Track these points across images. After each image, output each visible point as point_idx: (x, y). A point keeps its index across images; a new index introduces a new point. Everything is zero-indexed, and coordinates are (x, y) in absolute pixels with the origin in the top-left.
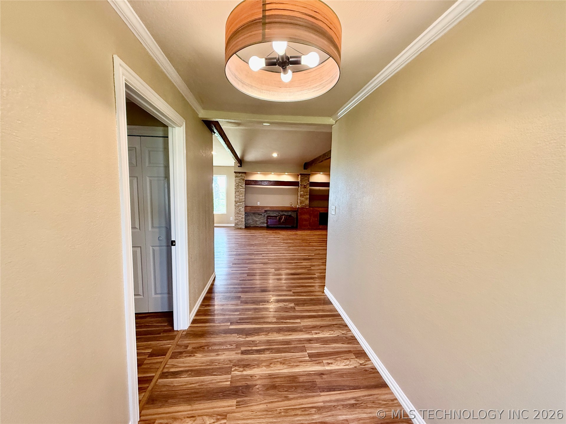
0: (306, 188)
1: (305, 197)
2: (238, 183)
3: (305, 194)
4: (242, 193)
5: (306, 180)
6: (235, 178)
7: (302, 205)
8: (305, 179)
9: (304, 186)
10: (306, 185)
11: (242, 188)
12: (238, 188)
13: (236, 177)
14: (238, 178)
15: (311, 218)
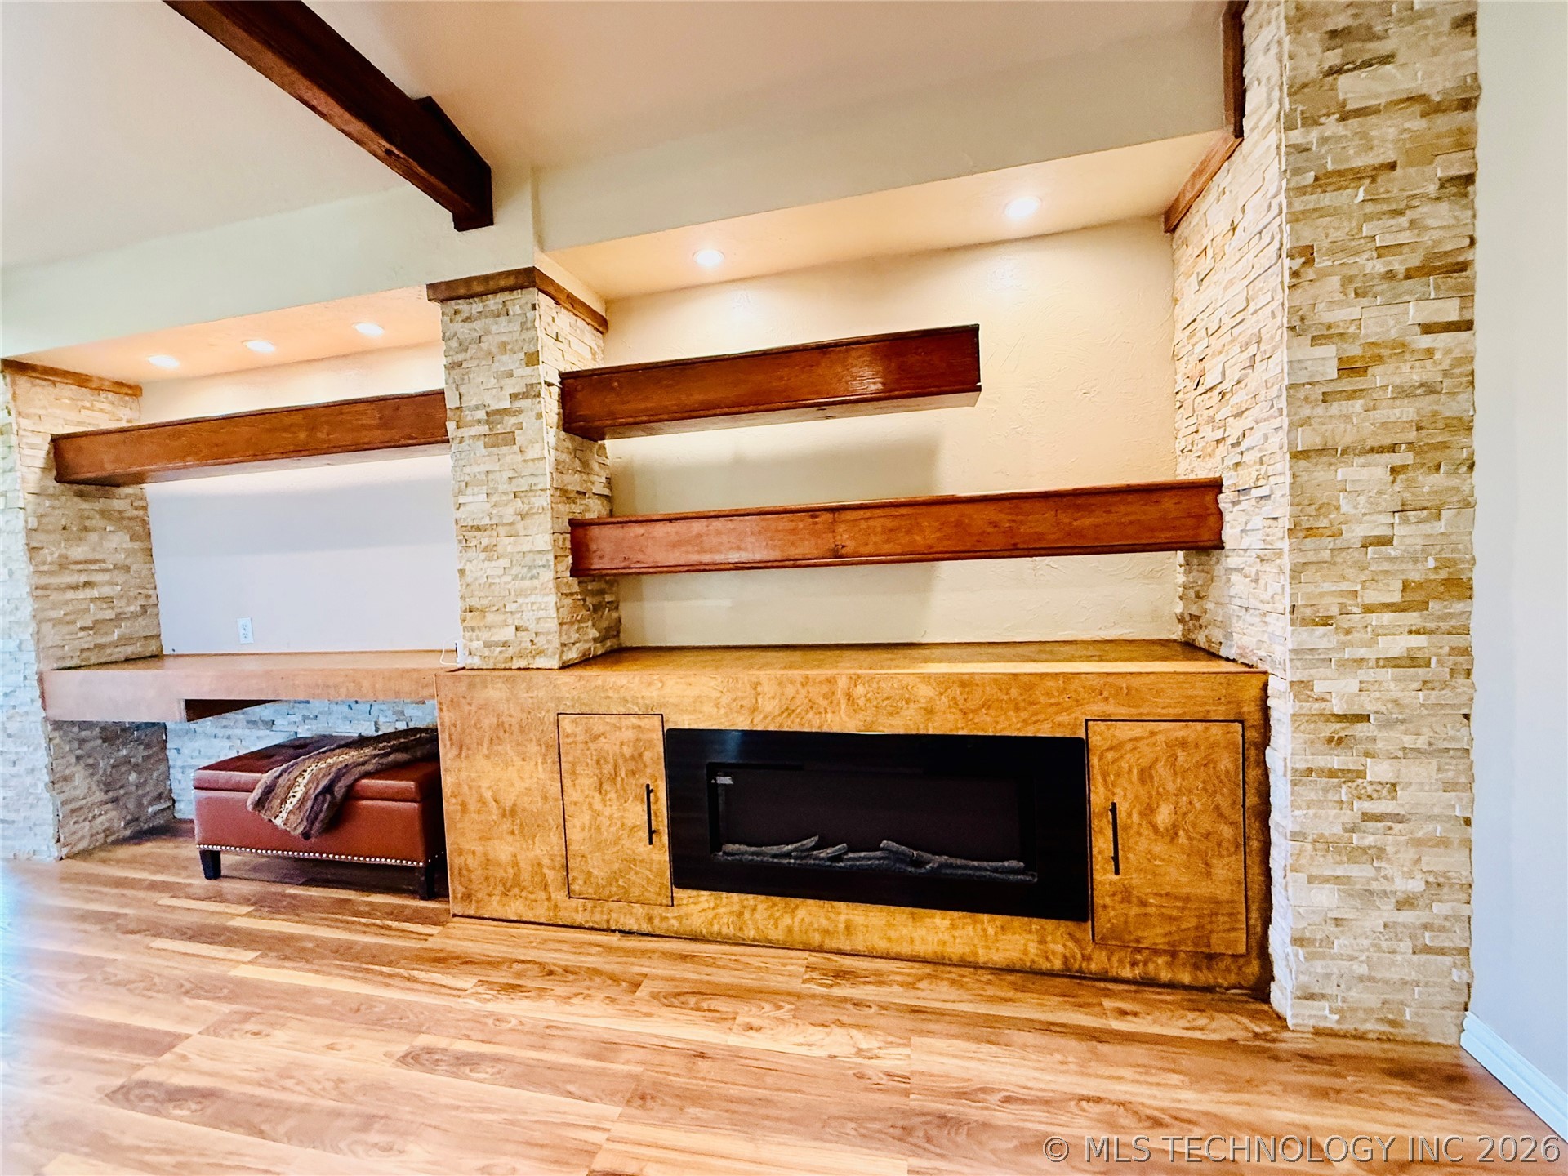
0: (509, 439)
1: (506, 544)
3: (509, 512)
5: (503, 347)
7: (487, 645)
8: (489, 343)
9: (493, 416)
10: (506, 404)
15: (569, 790)
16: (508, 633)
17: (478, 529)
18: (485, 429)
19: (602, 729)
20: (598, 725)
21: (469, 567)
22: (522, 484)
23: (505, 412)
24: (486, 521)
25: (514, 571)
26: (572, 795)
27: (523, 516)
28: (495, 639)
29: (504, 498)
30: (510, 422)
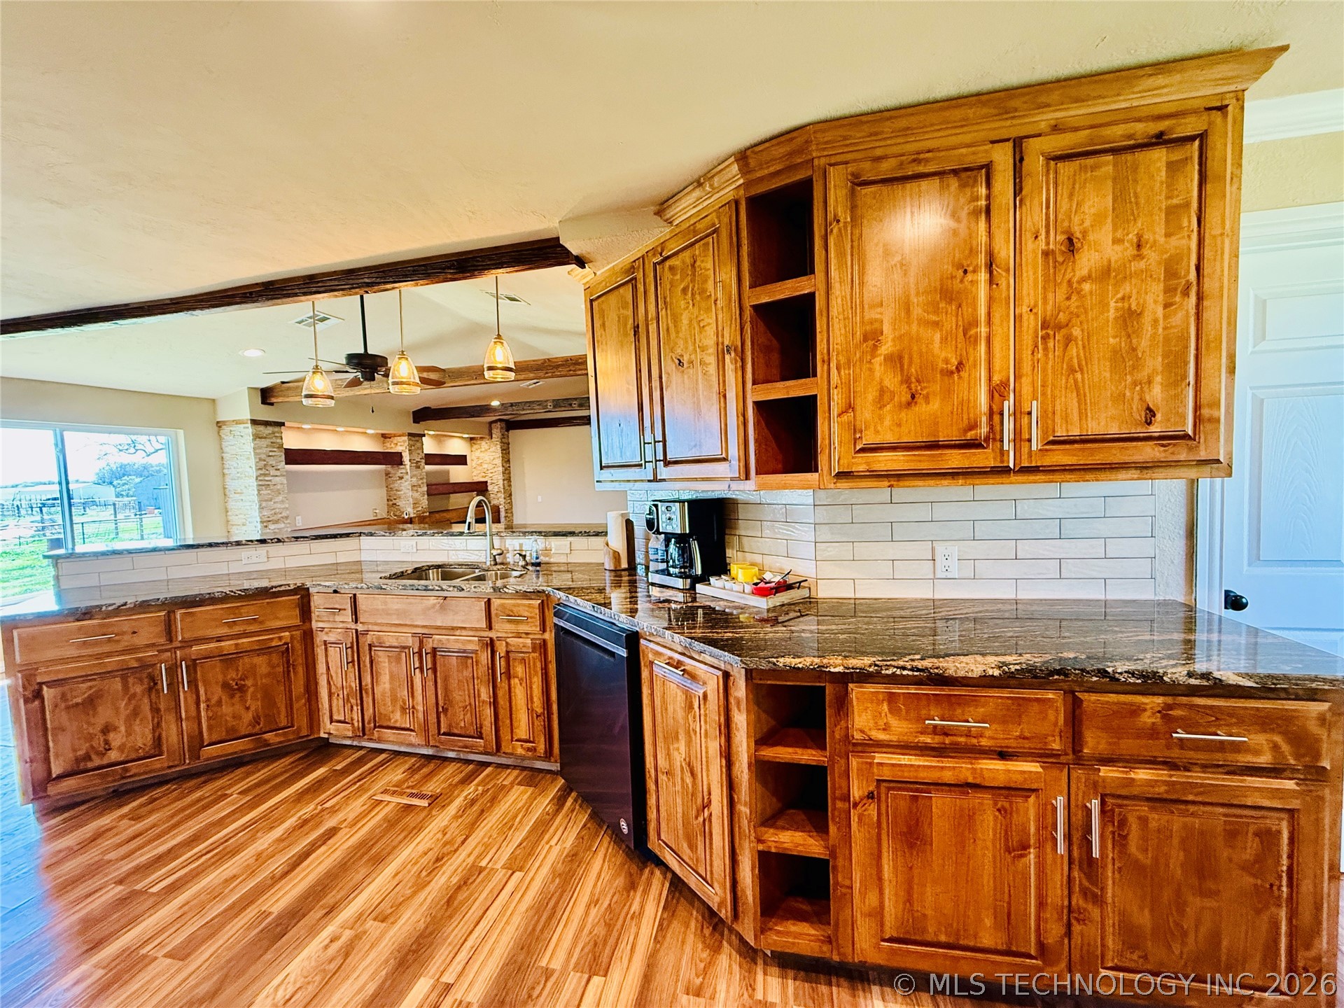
0: (419, 467)
1: (419, 490)
2: (263, 456)
4: (278, 490)
5: (418, 448)
6: (254, 439)
7: (417, 512)
8: (415, 446)
11: (278, 473)
12: (265, 475)
13: (257, 437)
14: (264, 443)
17: (414, 486)
18: (415, 463)
21: (411, 494)
22: (422, 476)
23: (419, 460)
24: (416, 484)
25: (421, 495)
27: (422, 481)
30: (419, 462)
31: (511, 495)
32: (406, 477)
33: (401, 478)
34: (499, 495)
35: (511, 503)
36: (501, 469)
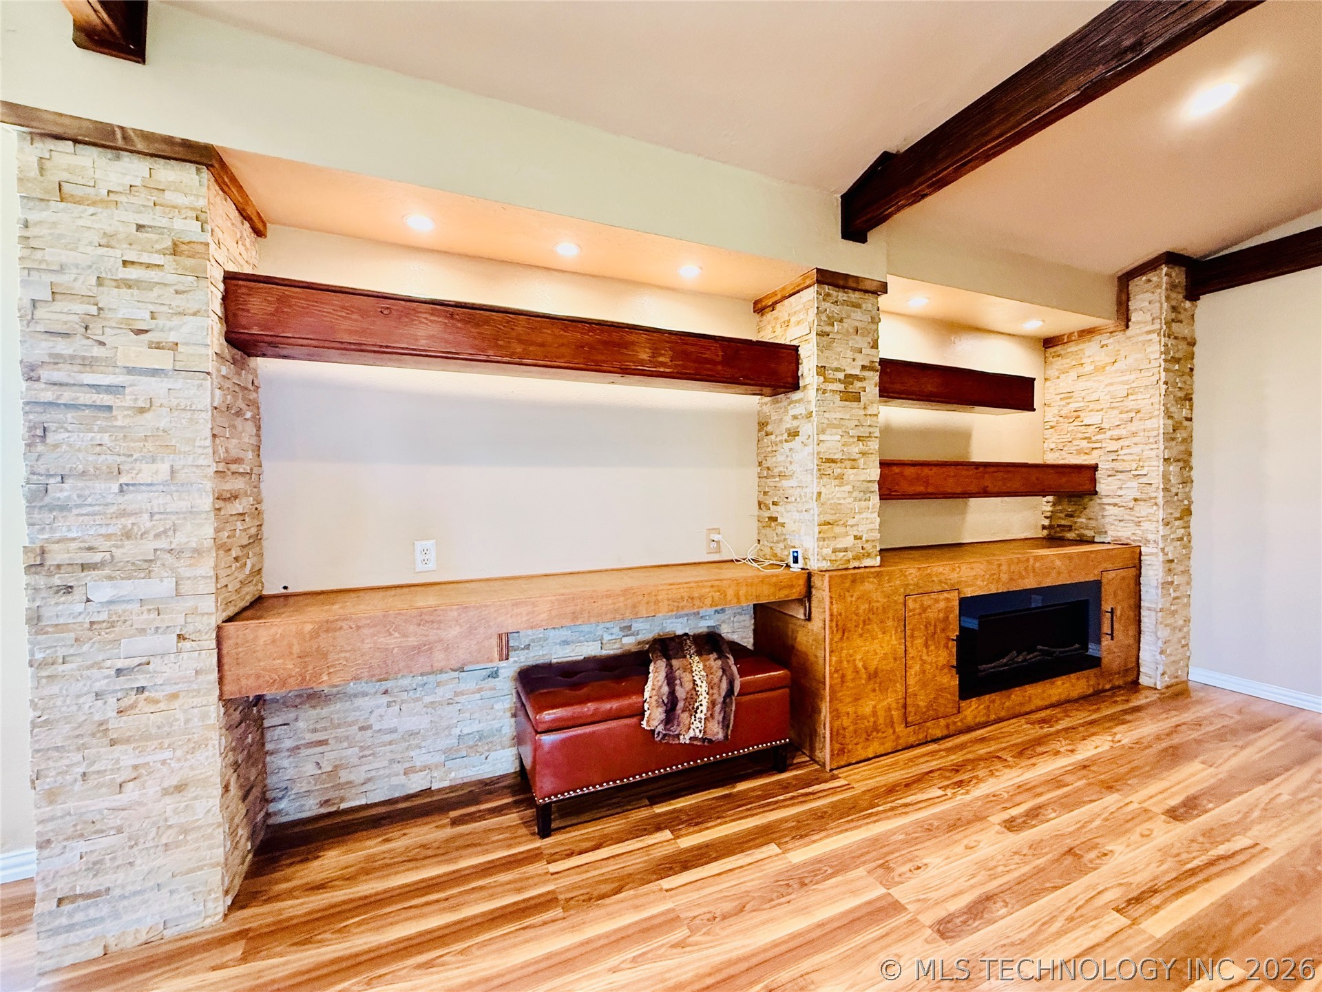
0: (857, 397)
1: (850, 474)
5: (855, 335)
15: (910, 650)
16: (848, 541)
17: (833, 461)
18: (841, 387)
19: (930, 602)
20: (927, 600)
21: (823, 490)
22: (863, 431)
23: (857, 377)
24: (838, 456)
25: (855, 494)
26: (912, 652)
27: (863, 454)
28: (839, 546)
29: (851, 440)
30: (858, 384)
31: (1188, 512)
32: (807, 429)
33: (793, 434)
34: (1143, 510)
35: (1185, 541)
36: (1158, 423)
